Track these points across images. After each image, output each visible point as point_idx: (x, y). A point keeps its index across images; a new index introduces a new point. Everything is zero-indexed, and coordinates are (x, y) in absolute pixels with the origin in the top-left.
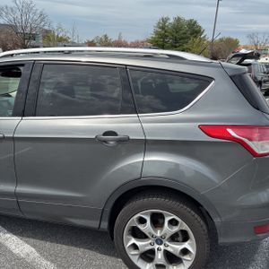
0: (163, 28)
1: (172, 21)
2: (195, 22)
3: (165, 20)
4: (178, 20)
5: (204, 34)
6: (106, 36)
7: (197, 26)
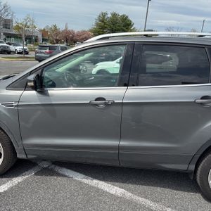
0: (102, 21)
1: (110, 15)
2: (127, 17)
3: (104, 15)
4: (114, 15)
5: (134, 26)
6: (55, 26)
7: (129, 20)
